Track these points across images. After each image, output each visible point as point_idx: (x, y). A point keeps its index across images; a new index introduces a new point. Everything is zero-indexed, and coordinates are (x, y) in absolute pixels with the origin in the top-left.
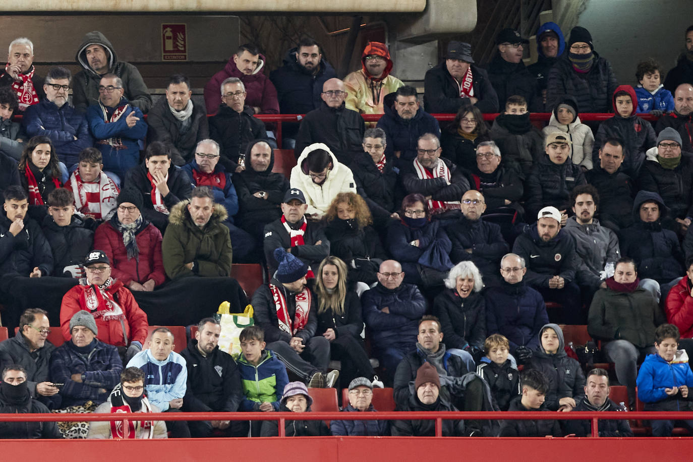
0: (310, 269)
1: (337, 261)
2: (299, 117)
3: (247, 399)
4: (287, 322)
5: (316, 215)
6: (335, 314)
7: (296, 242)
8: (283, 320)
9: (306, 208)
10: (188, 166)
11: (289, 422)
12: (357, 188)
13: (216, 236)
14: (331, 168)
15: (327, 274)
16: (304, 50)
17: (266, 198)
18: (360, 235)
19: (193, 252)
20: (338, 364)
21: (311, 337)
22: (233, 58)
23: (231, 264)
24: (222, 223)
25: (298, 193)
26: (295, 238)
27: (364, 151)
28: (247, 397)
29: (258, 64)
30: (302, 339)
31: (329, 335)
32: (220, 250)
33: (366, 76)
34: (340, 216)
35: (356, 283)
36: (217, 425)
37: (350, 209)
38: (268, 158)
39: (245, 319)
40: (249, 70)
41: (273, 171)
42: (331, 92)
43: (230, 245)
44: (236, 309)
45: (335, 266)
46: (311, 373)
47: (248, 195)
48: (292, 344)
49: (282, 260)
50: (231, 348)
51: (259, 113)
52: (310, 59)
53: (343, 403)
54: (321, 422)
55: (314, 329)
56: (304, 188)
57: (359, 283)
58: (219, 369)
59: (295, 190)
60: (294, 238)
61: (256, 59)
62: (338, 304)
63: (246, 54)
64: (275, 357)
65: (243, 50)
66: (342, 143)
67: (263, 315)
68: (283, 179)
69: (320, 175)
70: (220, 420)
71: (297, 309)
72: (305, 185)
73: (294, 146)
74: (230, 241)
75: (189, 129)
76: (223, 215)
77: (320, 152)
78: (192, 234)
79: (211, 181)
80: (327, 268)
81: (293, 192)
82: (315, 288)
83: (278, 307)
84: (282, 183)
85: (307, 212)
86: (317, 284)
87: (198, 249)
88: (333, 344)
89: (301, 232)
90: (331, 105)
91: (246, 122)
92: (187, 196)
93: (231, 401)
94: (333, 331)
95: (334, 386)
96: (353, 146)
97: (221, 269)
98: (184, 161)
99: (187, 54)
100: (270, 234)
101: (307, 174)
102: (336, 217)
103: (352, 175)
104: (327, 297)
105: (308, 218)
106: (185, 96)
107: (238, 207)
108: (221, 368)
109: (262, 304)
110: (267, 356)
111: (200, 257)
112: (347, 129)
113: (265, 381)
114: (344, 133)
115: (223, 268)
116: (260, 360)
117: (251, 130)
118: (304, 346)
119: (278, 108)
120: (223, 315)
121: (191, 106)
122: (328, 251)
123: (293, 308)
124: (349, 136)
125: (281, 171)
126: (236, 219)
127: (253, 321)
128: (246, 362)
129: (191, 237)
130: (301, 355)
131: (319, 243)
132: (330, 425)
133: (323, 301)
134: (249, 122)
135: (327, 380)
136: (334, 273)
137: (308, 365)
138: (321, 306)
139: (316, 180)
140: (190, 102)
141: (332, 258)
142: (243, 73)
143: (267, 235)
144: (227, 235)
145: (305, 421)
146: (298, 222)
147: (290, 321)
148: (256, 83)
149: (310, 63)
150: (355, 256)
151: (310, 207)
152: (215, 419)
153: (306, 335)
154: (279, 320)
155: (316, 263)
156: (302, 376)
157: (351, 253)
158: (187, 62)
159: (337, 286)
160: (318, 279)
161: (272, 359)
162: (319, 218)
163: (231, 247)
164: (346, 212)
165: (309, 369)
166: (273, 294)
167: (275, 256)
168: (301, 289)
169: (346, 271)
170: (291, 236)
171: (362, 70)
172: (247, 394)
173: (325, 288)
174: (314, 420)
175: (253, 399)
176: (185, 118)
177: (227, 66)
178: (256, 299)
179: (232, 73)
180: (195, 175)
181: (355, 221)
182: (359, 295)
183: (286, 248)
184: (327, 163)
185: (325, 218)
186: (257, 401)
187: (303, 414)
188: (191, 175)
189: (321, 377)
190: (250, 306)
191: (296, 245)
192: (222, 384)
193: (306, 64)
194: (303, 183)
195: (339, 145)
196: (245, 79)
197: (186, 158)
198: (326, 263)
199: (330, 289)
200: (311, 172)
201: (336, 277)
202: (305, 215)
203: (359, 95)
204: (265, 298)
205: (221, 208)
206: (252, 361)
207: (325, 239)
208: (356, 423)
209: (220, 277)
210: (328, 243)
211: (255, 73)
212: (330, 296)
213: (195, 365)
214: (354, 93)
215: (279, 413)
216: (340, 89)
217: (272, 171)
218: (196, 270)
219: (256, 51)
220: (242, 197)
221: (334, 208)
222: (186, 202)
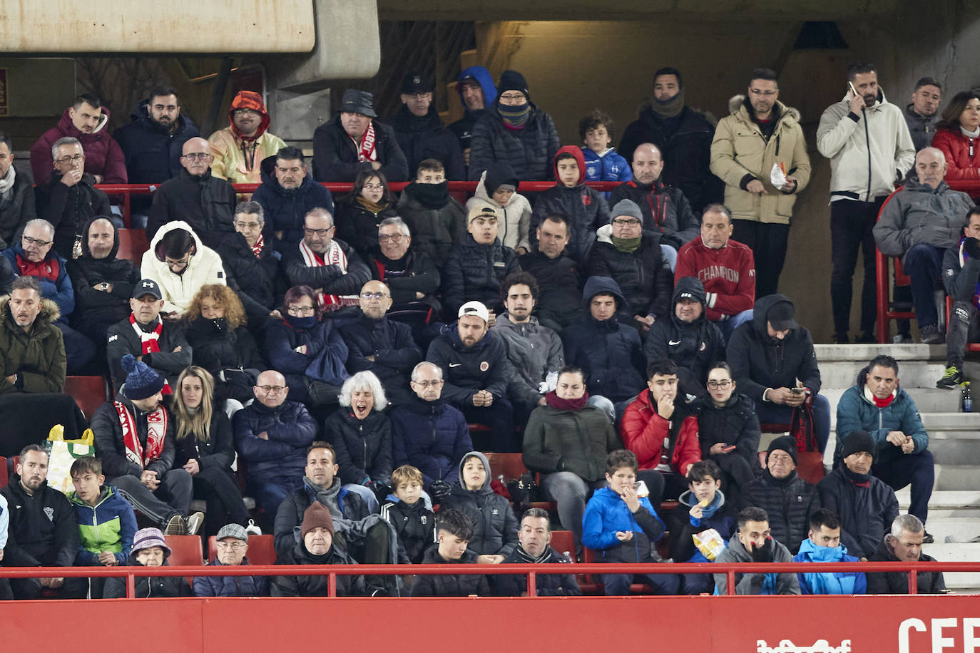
0: (166, 382)
1: (200, 372)
2: (153, 188)
3: (85, 549)
4: (136, 450)
5: (174, 313)
6: (198, 440)
7: (149, 348)
8: (132, 448)
9: (162, 305)
10: (10, 250)
11: (140, 579)
12: (227, 279)
13: (45, 341)
14: (194, 253)
15: (188, 388)
16: (158, 100)
17: (109, 291)
18: (231, 339)
19: (16, 362)
20: (202, 505)
21: (168, 470)
22: (68, 112)
23: (65, 377)
24: (53, 323)
25: (152, 285)
26: (148, 343)
27: (235, 231)
28: (84, 547)
29: (101, 120)
30: (156, 473)
31: (190, 468)
32: (51, 358)
33: (235, 135)
34: (205, 315)
35: (226, 399)
36: (48, 584)
37: (217, 306)
38: (111, 239)
39: (83, 447)
40: (88, 127)
41: (119, 256)
42: (193, 155)
43: (63, 353)
44: (72, 434)
45: (198, 378)
46: (168, 517)
47: (87, 288)
48: (144, 479)
49: (133, 370)
50: (65, 485)
51: (100, 184)
52: (165, 112)
53: (209, 554)
54: (181, 579)
55: (171, 459)
56: (158, 278)
57: (229, 400)
58: (49, 511)
59: (148, 281)
60: (145, 342)
61: (98, 113)
62: (202, 427)
63: (85, 107)
64: (118, 494)
65: (82, 102)
66: (207, 221)
67: (106, 441)
68: (131, 267)
69: (179, 262)
70: (51, 576)
71: (149, 432)
72: (160, 274)
73: (145, 225)
74: (63, 347)
75: (11, 202)
76: (54, 313)
77: (179, 231)
78: (14, 338)
79: (39, 270)
80: (187, 380)
81: (145, 285)
82: (172, 407)
83: (125, 431)
84: (130, 272)
85: (163, 310)
86: (175, 401)
87: (23, 357)
88: (196, 478)
89: (155, 336)
90: (193, 171)
91: (85, 195)
92: (9, 290)
93: (65, 553)
94: (197, 463)
95: (198, 533)
96: (223, 225)
97: (52, 384)
98: (6, 245)
99: (7, 107)
100: (115, 338)
101: (163, 260)
102: (200, 315)
103: (220, 261)
104: (187, 418)
105: (164, 317)
106: (6, 160)
107: (73, 304)
108: (52, 510)
109: (105, 427)
110: (108, 493)
111: (24, 368)
112: (213, 203)
113: (105, 525)
114: (210, 207)
115: (55, 382)
116: (99, 498)
117: (91, 204)
118: (159, 481)
119: (126, 178)
120: (54, 442)
121: (12, 174)
122: (190, 360)
123: (144, 431)
124: (216, 212)
125: (129, 257)
126: (72, 318)
127: (93, 448)
128: (81, 503)
129: (13, 342)
130: (155, 492)
131: (178, 349)
132: (193, 584)
133: (183, 424)
134: (88, 192)
135: (189, 525)
136: (197, 388)
137: (165, 507)
138: (180, 430)
139: (173, 269)
140: (12, 169)
141: (193, 368)
142: (81, 132)
143: (111, 339)
144: (59, 338)
145: (161, 577)
146: (151, 323)
147: (141, 448)
148: (98, 144)
149: (165, 117)
150: (224, 365)
151: (167, 303)
152: (45, 576)
153: (160, 468)
154: (127, 448)
155: (173, 374)
156: (156, 520)
157: (219, 362)
158: (8, 117)
159: (201, 404)
160: (176, 395)
161: (114, 497)
162: (178, 317)
163: (65, 355)
164: (211, 308)
165: (166, 512)
166: (118, 414)
167: (123, 365)
168: (155, 408)
169: (213, 384)
170: (143, 341)
171: (230, 128)
172: (85, 543)
173: (185, 406)
174: (172, 576)
175: (92, 550)
176: (6, 189)
177: (60, 123)
178: (96, 422)
179: (67, 132)
180: (19, 262)
181: (224, 321)
182: (229, 417)
183: (136, 356)
184: (189, 247)
185: (186, 318)
186: (97, 551)
187: (157, 568)
188: (14, 261)
189: (181, 521)
190: (90, 430)
191: (149, 352)
192: (53, 531)
193: (161, 118)
194: (157, 272)
195: (203, 224)
196: (84, 139)
197: (9, 240)
198: (186, 375)
199: (192, 408)
200: (167, 258)
201: (200, 392)
202: (160, 313)
203: (226, 159)
204: (109, 419)
205: (51, 304)
206: (88, 501)
207: (186, 343)
208: (226, 580)
209: (50, 394)
210: (190, 350)
211: (96, 131)
212: (191, 417)
213: (18, 507)
214: (221, 157)
215: (127, 567)
216: (204, 151)
217: (117, 257)
218: (20, 383)
219: (98, 103)
220: (79, 291)
221: (198, 304)
222: (7, 297)
